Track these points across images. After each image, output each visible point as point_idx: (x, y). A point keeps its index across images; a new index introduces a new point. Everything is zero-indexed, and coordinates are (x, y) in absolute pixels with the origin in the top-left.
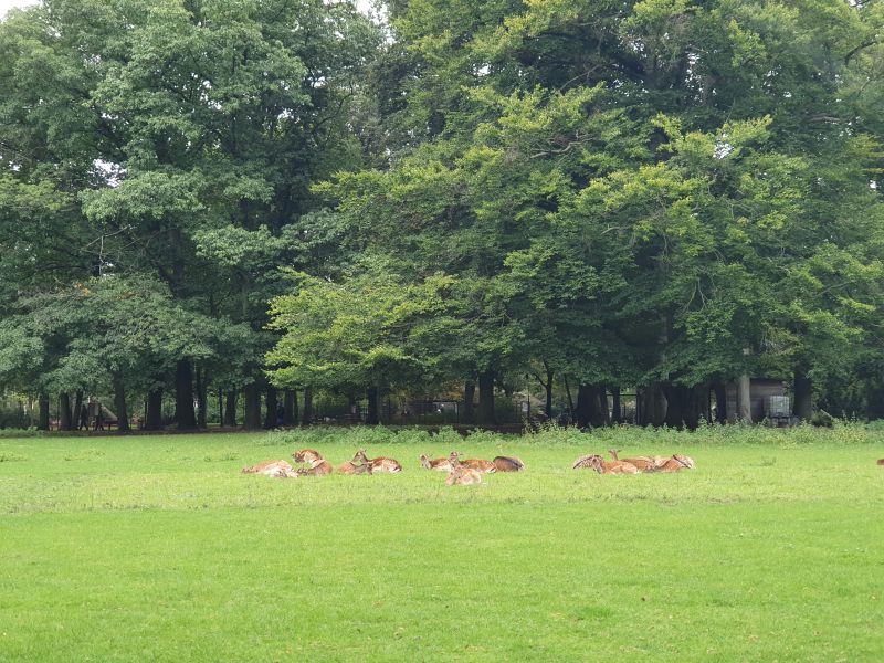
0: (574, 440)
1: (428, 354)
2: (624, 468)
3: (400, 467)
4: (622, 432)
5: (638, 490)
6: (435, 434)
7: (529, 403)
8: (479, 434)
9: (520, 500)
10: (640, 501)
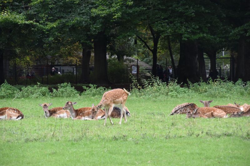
0: (174, 93)
1: (47, 20)
2: (215, 113)
3: (22, 116)
4: (215, 87)
5: (225, 130)
6: (54, 90)
7: (138, 67)
8: (93, 89)
9: (124, 138)
10: (226, 138)
